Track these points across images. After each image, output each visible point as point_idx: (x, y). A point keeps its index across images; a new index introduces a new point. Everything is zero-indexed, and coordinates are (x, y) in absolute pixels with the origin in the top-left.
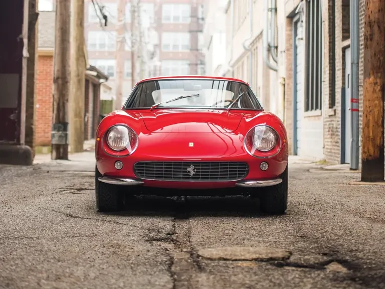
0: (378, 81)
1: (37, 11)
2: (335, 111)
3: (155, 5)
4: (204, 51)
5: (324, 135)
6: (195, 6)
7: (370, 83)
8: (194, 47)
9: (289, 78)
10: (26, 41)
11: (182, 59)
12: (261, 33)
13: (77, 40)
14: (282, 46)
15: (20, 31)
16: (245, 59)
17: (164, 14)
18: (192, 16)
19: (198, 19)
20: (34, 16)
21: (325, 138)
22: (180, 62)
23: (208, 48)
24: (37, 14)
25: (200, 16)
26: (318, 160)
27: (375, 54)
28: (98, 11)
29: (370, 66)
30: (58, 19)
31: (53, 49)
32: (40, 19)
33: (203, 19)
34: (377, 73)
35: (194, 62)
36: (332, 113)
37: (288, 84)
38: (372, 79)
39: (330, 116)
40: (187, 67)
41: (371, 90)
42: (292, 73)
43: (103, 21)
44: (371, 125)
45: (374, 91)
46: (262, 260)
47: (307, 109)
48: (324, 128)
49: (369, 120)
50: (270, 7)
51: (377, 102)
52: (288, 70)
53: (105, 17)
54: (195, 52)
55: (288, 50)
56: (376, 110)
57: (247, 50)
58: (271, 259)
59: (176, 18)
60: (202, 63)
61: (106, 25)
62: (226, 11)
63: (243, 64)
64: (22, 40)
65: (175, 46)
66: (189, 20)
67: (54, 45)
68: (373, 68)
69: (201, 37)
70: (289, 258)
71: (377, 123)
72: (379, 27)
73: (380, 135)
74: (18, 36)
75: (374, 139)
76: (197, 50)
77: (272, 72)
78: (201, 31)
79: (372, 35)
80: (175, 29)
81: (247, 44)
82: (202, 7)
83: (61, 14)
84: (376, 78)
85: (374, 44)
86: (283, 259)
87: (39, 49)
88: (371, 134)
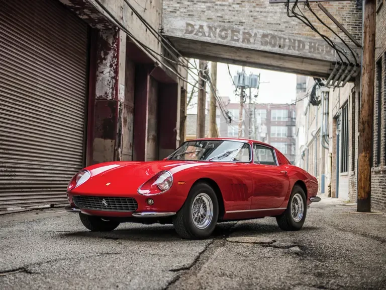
0: (367, 155)
1: (185, 115)
2: (354, 172)
3: (267, 110)
4: (295, 137)
5: (349, 186)
6: (290, 110)
7: (363, 156)
8: (290, 135)
9: (334, 153)
10: (178, 131)
11: (282, 142)
12: (320, 129)
13: (212, 131)
14: (331, 135)
15: (175, 126)
16: (314, 142)
17: (272, 116)
18: (289, 117)
19: (292, 118)
20: (184, 118)
21: (349, 188)
22: (281, 144)
23: (297, 136)
24: (185, 117)
25: (294, 117)
26: (346, 200)
27: (366, 140)
28: (225, 115)
29: (362, 147)
30: (199, 119)
31: (196, 136)
32: (188, 119)
33: (295, 118)
34: (367, 150)
35: (289, 143)
36: (353, 174)
37: (334, 157)
38: (363, 154)
39: (352, 175)
40: (284, 146)
41: (363, 160)
42: (336, 150)
43: (229, 120)
44: (363, 180)
45: (365, 161)
46: (257, 243)
47: (342, 172)
48: (349, 182)
49: (361, 177)
50: (325, 112)
51: (366, 167)
52: (334, 148)
53: (230, 118)
54: (289, 138)
55: (334, 137)
56: (366, 171)
57: (314, 137)
58: (262, 243)
59: (279, 118)
60: (294, 144)
61: (230, 122)
62: (306, 114)
63: (313, 145)
64: (176, 131)
65: (278, 134)
66: (287, 120)
67: (196, 133)
68: (364, 148)
69: (294, 129)
70: (272, 243)
71: (366, 178)
72: (368, 125)
73: (368, 185)
74: (174, 128)
75: (364, 188)
76: (291, 136)
77: (326, 150)
78: (295, 126)
79: (364, 129)
80: (279, 124)
81: (314, 134)
82: (295, 111)
83: (200, 116)
84: (366, 154)
85: (365, 134)
86: (268, 243)
87: (187, 135)
88: (363, 185)
